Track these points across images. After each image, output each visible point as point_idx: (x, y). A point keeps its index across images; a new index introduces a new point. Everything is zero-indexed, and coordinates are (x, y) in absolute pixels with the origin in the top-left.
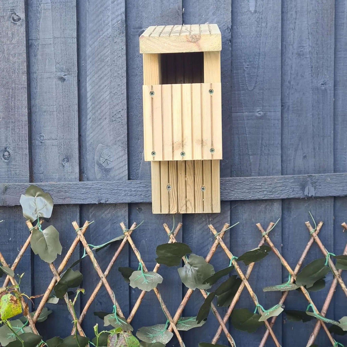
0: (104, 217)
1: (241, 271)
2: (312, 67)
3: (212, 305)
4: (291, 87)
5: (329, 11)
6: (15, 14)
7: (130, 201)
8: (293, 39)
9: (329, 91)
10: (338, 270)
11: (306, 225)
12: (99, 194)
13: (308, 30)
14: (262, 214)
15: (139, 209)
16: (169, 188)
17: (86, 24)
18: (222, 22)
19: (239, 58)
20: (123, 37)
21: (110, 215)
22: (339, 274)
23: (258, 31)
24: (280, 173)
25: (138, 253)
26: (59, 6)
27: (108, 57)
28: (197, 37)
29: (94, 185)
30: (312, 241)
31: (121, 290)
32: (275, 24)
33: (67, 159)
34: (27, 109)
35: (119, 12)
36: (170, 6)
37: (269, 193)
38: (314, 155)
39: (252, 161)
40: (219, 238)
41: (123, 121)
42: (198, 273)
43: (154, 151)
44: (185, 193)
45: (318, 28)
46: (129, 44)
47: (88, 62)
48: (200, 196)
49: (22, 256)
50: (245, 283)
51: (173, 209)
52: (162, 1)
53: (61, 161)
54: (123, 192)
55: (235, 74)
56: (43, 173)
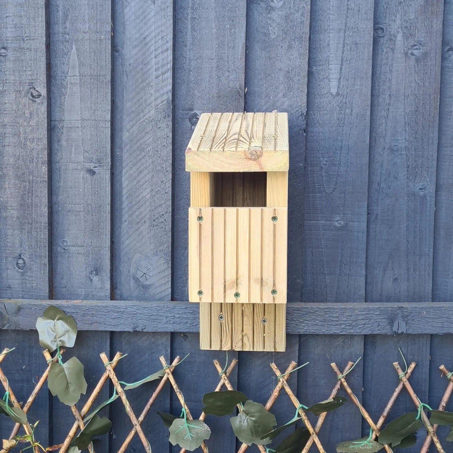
0: (140, 344)
1: (310, 424)
2: (408, 167)
4: (381, 190)
5: (432, 97)
6: (35, 89)
7: (172, 331)
8: (386, 129)
9: (428, 199)
10: (432, 425)
11: (393, 366)
12: (134, 319)
13: (405, 120)
14: (338, 348)
15: (185, 336)
16: (221, 318)
17: (123, 103)
18: (294, 106)
19: (315, 152)
20: (168, 122)
21: (147, 342)
22: (433, 431)
23: (340, 118)
24: (364, 300)
25: (181, 396)
26: (89, 81)
27: (149, 146)
28: (259, 153)
29: (128, 308)
30: (401, 386)
31: (160, 436)
32: (362, 111)
33: (97, 271)
34: (46, 208)
35: (165, 90)
36: (230, 85)
37: (348, 327)
38: (408, 277)
39: (328, 281)
40: (282, 381)
41: (166, 227)
42: (256, 424)
43: (201, 290)
44: (241, 325)
45: (417, 118)
46: (176, 129)
47: (125, 150)
48: (260, 329)
49: (38, 394)
50: (314, 438)
51: (225, 344)
52: (219, 77)
53: (88, 274)
54: (164, 319)
55: (309, 172)
56: (65, 287)
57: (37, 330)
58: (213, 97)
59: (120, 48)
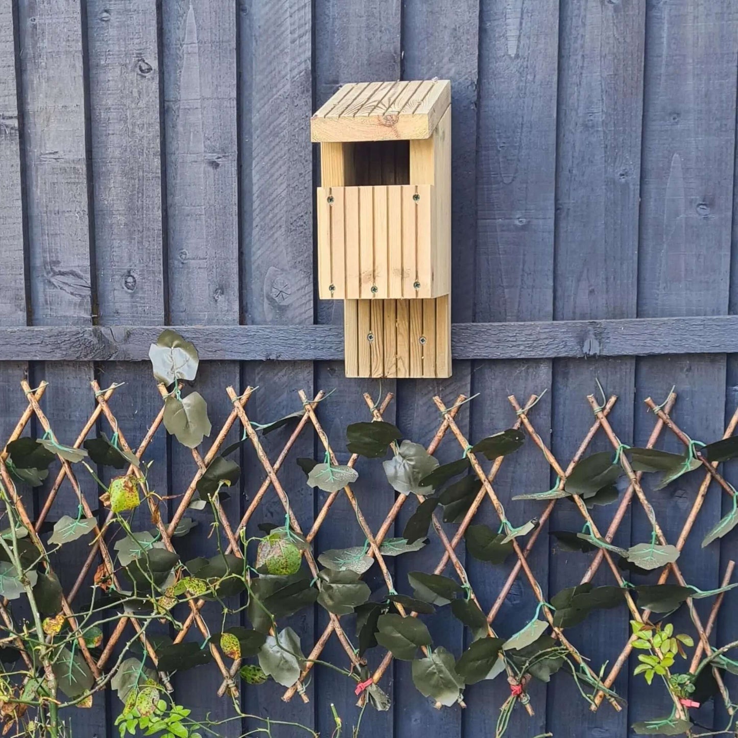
0: (277, 381)
1: (480, 469)
2: (606, 147)
3: (434, 520)
4: (573, 178)
5: (635, 56)
6: (144, 61)
7: (313, 358)
8: (578, 100)
9: (631, 187)
10: (635, 472)
11: (588, 400)
12: (267, 345)
13: (602, 86)
14: (521, 381)
17: (252, 76)
18: (463, 74)
19: (489, 131)
21: (285, 378)
22: (636, 480)
23: (520, 87)
24: (551, 318)
25: (324, 437)
26: (210, 49)
27: (284, 129)
28: (394, 118)
30: (597, 425)
32: (547, 76)
33: (222, 289)
34: (160, 212)
35: (303, 57)
36: (382, 48)
37: (527, 349)
38: (607, 289)
39: (507, 296)
40: (448, 419)
42: (414, 470)
44: (395, 346)
45: (617, 83)
47: (255, 137)
48: (417, 351)
49: (152, 436)
50: (487, 488)
52: (369, 39)
53: (212, 293)
54: (304, 343)
55: (484, 158)
56: (184, 311)
57: (150, 361)
58: (362, 65)
59: (247, 6)
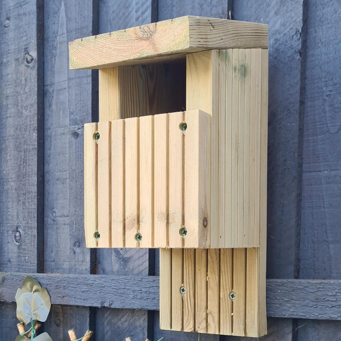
6: (29, 54)
12: (102, 293)
16: (183, 292)
18: (288, 24)
21: (126, 324)
26: (75, 36)
29: (97, 280)
33: (79, 242)
39: (332, 252)
43: (98, 232)
44: (205, 300)
48: (227, 307)
51: (187, 325)
53: (72, 246)
54: (132, 293)
55: (309, 109)
56: (54, 261)
